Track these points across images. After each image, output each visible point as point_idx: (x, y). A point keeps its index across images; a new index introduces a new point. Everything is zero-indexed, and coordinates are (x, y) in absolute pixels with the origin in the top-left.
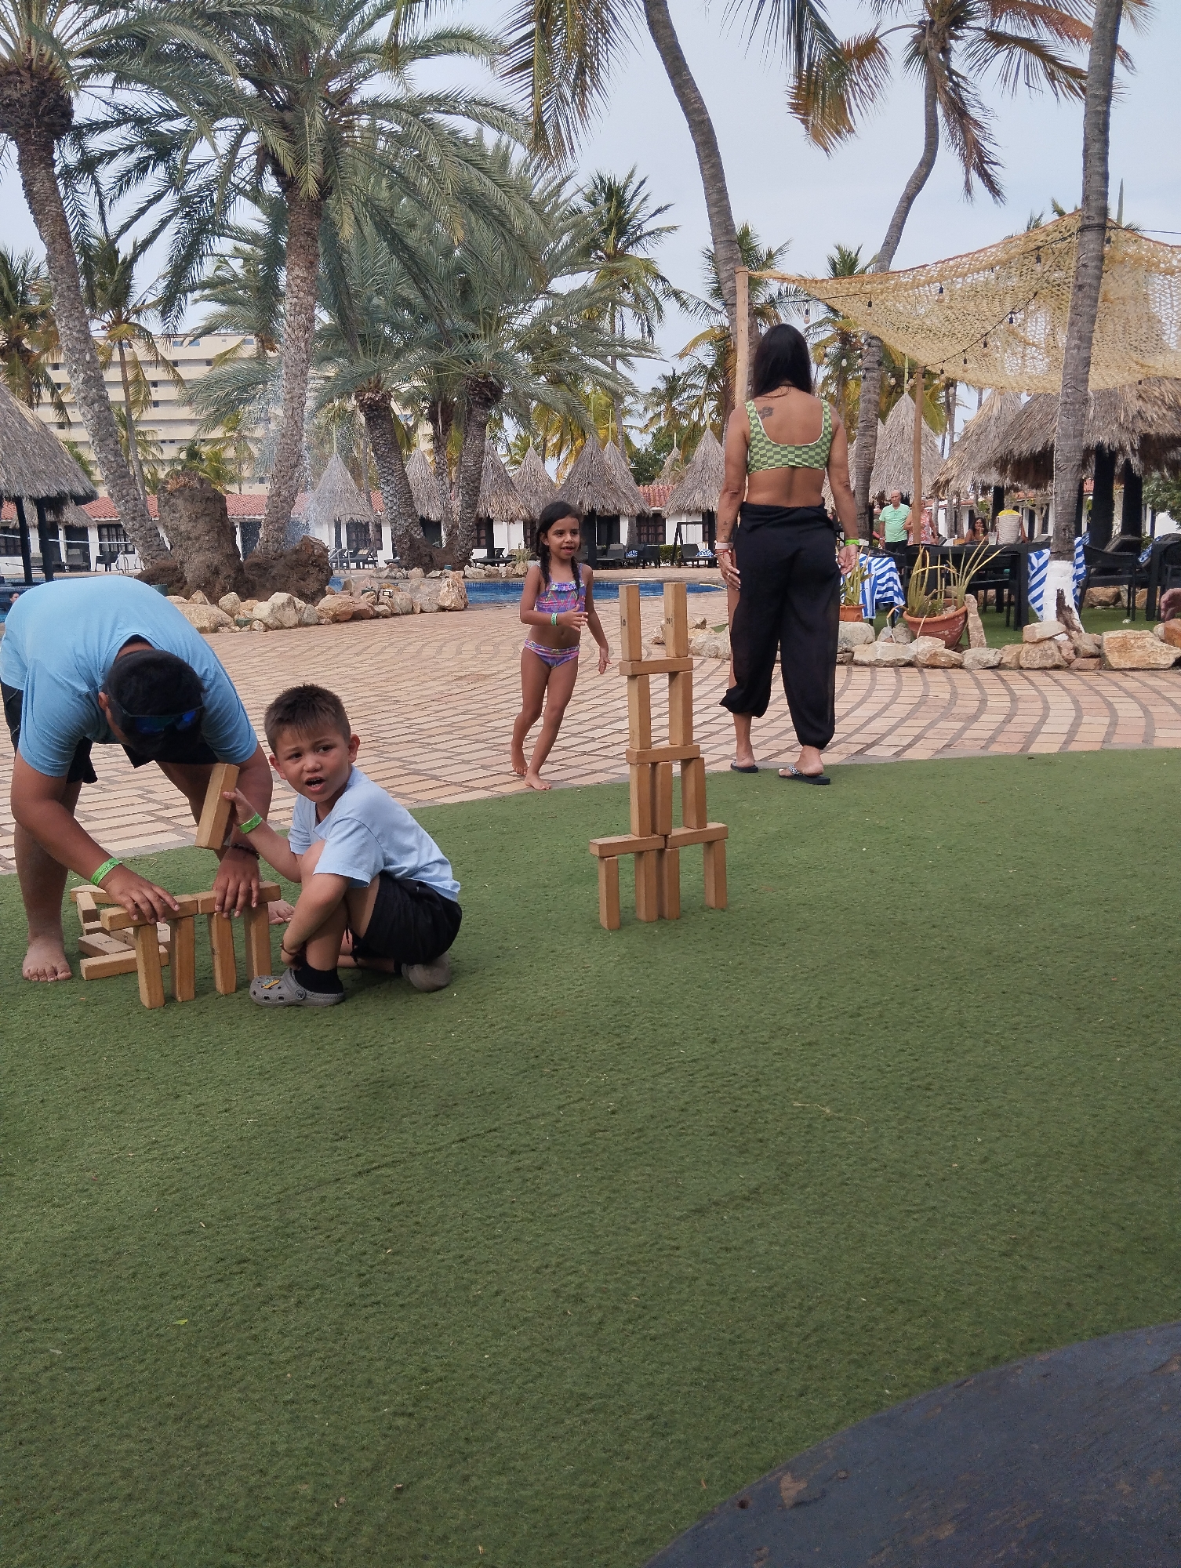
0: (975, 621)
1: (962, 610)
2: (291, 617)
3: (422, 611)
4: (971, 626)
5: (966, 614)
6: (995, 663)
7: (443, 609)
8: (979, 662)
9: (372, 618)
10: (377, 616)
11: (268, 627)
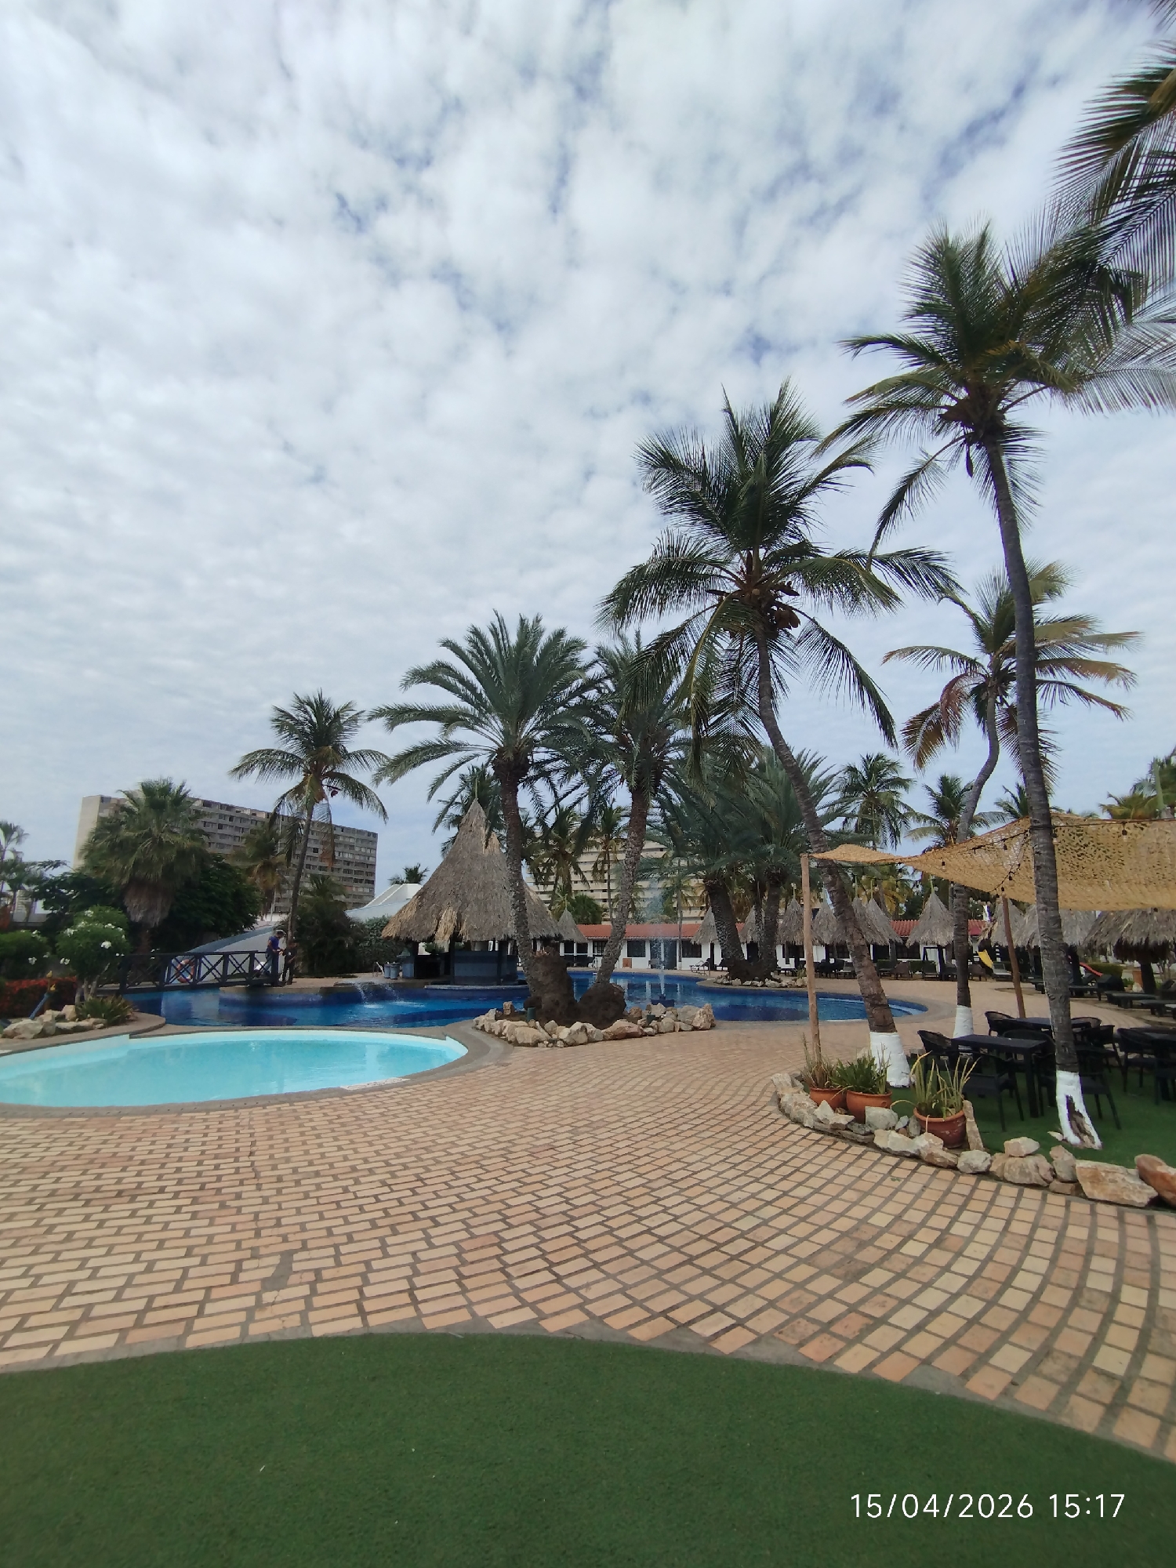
0: (972, 1127)
1: (960, 1114)
2: (583, 1038)
3: (681, 1030)
4: (968, 1129)
5: (964, 1118)
6: (983, 1169)
7: (695, 1029)
8: (971, 1168)
9: (641, 1036)
10: (646, 1035)
11: (566, 1045)
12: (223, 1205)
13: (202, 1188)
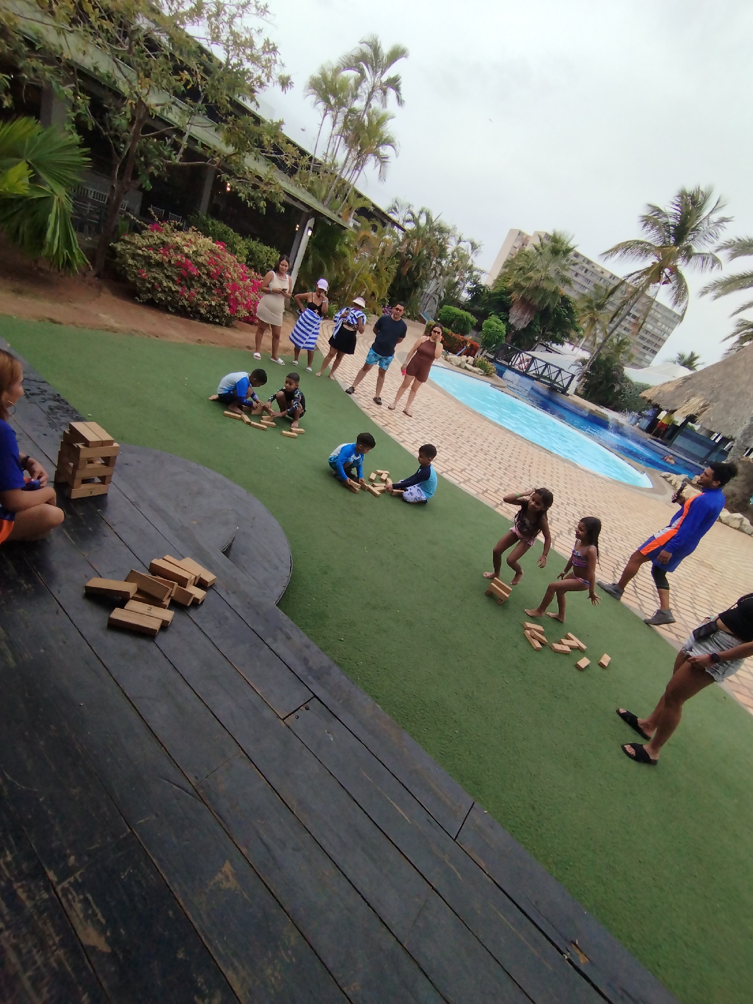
12: (515, 477)
13: (509, 466)
